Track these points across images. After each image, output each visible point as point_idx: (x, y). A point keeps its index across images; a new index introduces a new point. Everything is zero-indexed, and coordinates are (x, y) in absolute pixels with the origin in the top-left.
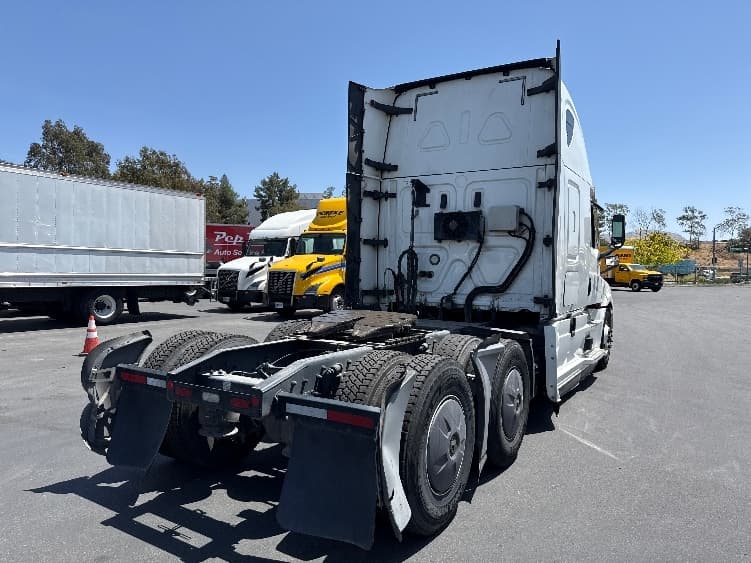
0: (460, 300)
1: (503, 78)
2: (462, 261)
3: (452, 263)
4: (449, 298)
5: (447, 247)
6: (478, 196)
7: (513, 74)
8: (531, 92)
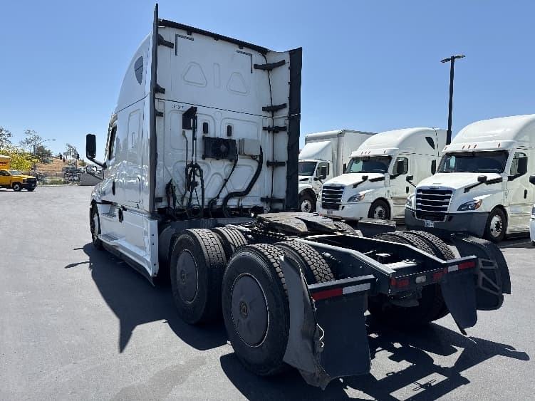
0: (219, 203)
1: (239, 49)
2: (220, 174)
3: (213, 175)
4: (213, 202)
5: (209, 163)
6: (229, 129)
7: (245, 50)
8: (256, 67)
